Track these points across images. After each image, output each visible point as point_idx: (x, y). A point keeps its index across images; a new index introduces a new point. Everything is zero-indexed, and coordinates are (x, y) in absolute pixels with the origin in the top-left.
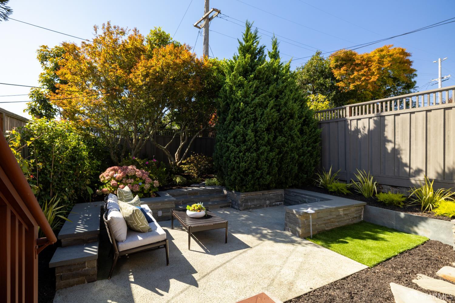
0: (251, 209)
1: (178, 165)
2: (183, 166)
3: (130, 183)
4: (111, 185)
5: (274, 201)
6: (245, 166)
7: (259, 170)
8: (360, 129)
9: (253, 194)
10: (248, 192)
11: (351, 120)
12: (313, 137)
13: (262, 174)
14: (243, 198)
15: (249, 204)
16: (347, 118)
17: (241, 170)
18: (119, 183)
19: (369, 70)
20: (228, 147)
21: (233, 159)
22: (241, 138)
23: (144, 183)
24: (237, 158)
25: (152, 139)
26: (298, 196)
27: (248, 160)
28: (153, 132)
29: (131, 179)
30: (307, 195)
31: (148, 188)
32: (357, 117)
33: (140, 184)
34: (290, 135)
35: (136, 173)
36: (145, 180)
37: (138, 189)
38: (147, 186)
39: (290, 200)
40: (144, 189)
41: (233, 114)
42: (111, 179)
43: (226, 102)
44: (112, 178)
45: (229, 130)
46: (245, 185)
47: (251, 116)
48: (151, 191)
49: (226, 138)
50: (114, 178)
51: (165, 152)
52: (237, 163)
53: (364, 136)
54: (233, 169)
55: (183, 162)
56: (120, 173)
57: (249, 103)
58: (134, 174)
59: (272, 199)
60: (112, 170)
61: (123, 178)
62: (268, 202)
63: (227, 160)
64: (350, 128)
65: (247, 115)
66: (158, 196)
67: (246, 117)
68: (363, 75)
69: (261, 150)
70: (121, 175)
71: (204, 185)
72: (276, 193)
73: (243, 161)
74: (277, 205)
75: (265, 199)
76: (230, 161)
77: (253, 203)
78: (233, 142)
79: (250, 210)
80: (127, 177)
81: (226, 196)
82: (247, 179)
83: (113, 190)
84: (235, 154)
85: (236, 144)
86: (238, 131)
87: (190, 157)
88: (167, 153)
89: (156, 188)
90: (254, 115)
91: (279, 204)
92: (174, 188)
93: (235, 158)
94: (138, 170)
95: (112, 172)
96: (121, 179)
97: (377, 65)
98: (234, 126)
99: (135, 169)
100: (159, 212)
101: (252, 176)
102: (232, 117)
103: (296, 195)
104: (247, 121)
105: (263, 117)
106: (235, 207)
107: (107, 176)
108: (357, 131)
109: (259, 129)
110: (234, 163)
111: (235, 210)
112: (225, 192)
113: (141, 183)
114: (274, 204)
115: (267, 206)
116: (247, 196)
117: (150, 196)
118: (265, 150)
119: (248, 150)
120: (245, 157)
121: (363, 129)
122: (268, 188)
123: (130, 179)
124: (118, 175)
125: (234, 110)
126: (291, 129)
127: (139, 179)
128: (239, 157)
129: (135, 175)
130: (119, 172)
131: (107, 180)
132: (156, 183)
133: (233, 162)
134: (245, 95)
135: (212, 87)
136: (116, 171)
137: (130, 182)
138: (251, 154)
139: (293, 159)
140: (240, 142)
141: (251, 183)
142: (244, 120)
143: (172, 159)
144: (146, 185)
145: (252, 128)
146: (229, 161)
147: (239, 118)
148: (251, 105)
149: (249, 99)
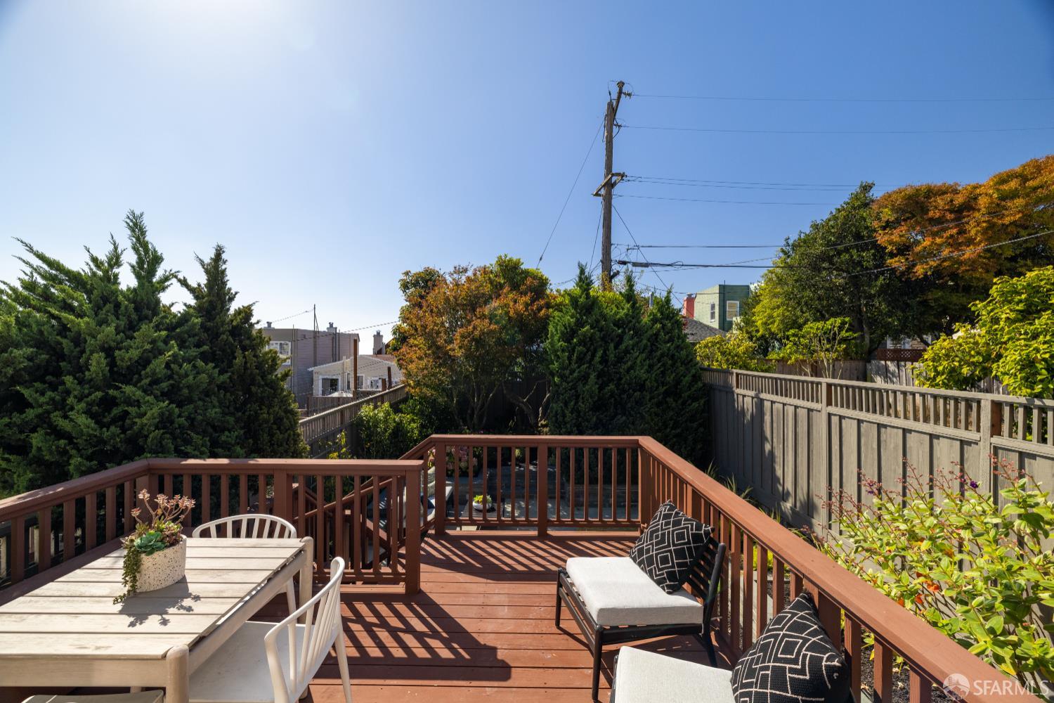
11: (738, 395)
16: (732, 389)
23: (460, 460)
31: (465, 466)
32: (743, 391)
53: (748, 422)
64: (737, 406)
108: (743, 412)
132: (475, 461)
144: (462, 463)
148: (569, 380)
149: (567, 372)
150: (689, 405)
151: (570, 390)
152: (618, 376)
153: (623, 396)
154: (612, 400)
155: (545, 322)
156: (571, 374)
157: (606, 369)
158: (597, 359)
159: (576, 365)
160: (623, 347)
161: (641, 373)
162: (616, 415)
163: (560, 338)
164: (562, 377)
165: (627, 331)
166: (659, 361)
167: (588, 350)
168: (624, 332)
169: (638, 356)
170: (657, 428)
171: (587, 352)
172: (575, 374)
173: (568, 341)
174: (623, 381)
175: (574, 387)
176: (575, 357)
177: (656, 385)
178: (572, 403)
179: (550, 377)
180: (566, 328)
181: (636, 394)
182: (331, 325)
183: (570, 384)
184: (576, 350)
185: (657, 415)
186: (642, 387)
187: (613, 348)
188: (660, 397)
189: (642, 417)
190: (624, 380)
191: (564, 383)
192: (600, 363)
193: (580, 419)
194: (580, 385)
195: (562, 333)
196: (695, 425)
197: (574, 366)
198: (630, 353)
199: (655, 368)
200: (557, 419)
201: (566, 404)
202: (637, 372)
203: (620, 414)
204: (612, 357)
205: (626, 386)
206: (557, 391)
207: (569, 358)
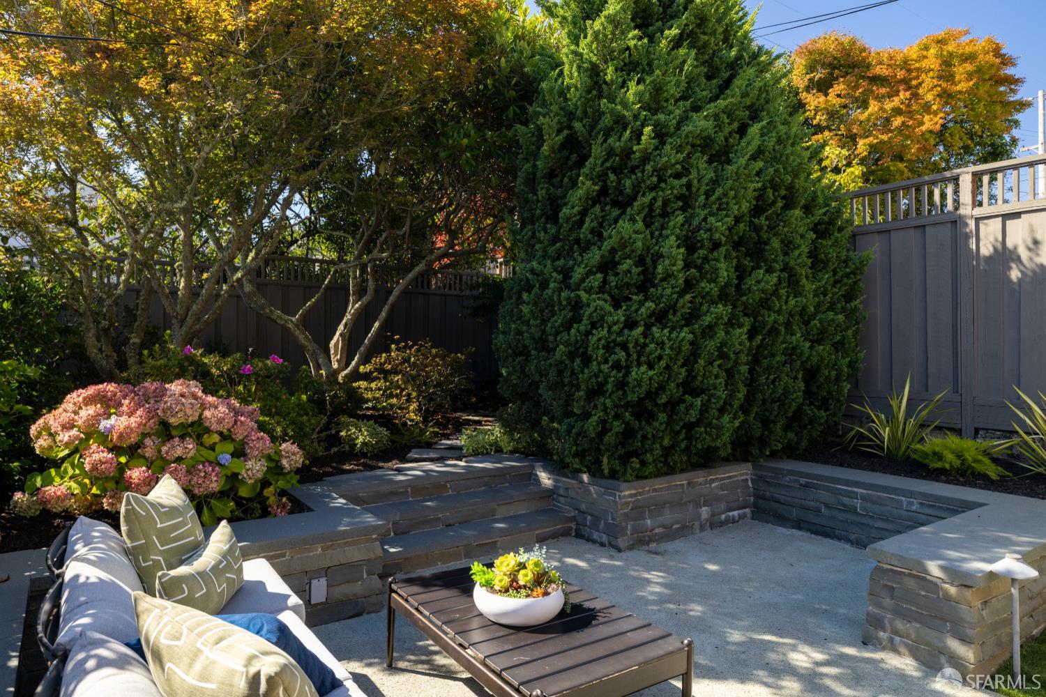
0: (656, 541)
1: (340, 379)
2: (363, 384)
3: (179, 460)
4: (87, 467)
5: (723, 506)
6: (650, 379)
7: (695, 393)
8: (1016, 248)
9: (660, 483)
10: (646, 478)
11: (978, 220)
12: (845, 280)
13: (705, 409)
14: (627, 504)
15: (649, 522)
16: (962, 211)
17: (632, 397)
18: (123, 460)
19: (915, 95)
20: (577, 306)
21: (601, 352)
22: (635, 270)
23: (239, 453)
24: (617, 350)
25: (248, 288)
26: (817, 487)
27: (660, 358)
28: (257, 254)
29: (182, 437)
30: (857, 484)
31: (260, 475)
32: (1001, 207)
33: (225, 458)
35: (207, 413)
36: (244, 443)
37: (215, 485)
38: (254, 469)
39: (779, 502)
40: (243, 482)
41: (603, 177)
42: (87, 439)
43: (566, 132)
44: (89, 436)
45: (578, 241)
46: (635, 453)
47: (676, 182)
48: (271, 489)
49: (566, 273)
50: (104, 438)
51: (297, 333)
52: (617, 366)
54: (596, 392)
55: (362, 369)
56: (130, 414)
57: (666, 134)
58: (196, 418)
59: (718, 499)
60: (89, 401)
61: (145, 435)
62: (705, 512)
63: (572, 356)
64: (973, 247)
65: (661, 179)
66: (298, 507)
67: (653, 188)
68: (897, 111)
69: (708, 319)
70: (134, 421)
71: (457, 452)
72: (730, 477)
73: (643, 359)
74: (734, 521)
75: (698, 505)
76: (587, 361)
77: (660, 520)
78: (600, 288)
79: (653, 546)
80: (165, 431)
81: (550, 494)
82: (649, 429)
83: (94, 490)
84: (609, 331)
85: (610, 294)
86: (624, 244)
87: (388, 350)
88: (303, 337)
89: (289, 472)
90: (684, 180)
91: (739, 516)
92: (347, 467)
93: (608, 348)
94: (210, 399)
95: (91, 411)
96: (133, 439)
97: (935, 81)
98: (601, 225)
99: (200, 394)
100: (314, 582)
101: (670, 417)
102: (597, 188)
103: (807, 486)
104: (659, 203)
105: (719, 191)
106: (596, 536)
107: (68, 426)
108: (1005, 255)
109: (703, 235)
110: (605, 368)
111: (596, 546)
112: (545, 479)
113: (228, 456)
114: (723, 517)
115: (702, 528)
116: (640, 494)
117: (265, 513)
118: (719, 318)
119: (660, 317)
120: (652, 346)
121: (1029, 249)
122: (707, 460)
123: (177, 439)
124: (120, 423)
125: (603, 163)
126: (788, 246)
127: (216, 438)
128: (624, 346)
129: (200, 421)
130: (125, 408)
131: (67, 445)
132: (292, 454)
133: (599, 364)
134: (655, 102)
135: (494, 86)
136: (109, 405)
137: (179, 452)
138: (672, 331)
139: (791, 355)
140: (628, 285)
141: (662, 446)
142: (647, 200)
143: (320, 361)
144: (250, 464)
145: (678, 231)
146: (578, 360)
147: (621, 193)
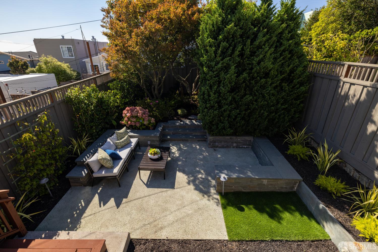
1: (193, 94)
5: (241, 144)
8: (350, 95)
9: (221, 137)
10: (216, 136)
11: (344, 82)
15: (217, 144)
16: (341, 78)
26: (259, 148)
31: (147, 123)
32: (352, 80)
33: (141, 121)
34: (262, 94)
35: (138, 115)
36: (144, 119)
46: (212, 131)
48: (150, 125)
53: (350, 105)
56: (129, 114)
59: (240, 142)
60: (126, 110)
62: (235, 145)
64: (340, 91)
66: (154, 128)
72: (244, 139)
74: (244, 147)
75: (232, 142)
77: (221, 144)
88: (185, 84)
89: (153, 123)
91: (247, 147)
92: (175, 118)
95: (126, 112)
96: (129, 117)
100: (148, 141)
108: (347, 96)
114: (241, 146)
115: (233, 147)
116: (215, 138)
121: (352, 97)
132: (153, 120)
137: (134, 120)
138: (214, 111)
143: (188, 89)
144: (145, 122)
148: (214, 69)
149: (213, 64)
150: (298, 88)
151: (215, 77)
152: (250, 66)
153: (252, 82)
154: (244, 85)
155: (197, 23)
156: (216, 65)
157: (242, 61)
158: (237, 53)
159: (221, 58)
160: (257, 43)
161: (268, 64)
162: (245, 95)
163: (208, 35)
164: (209, 67)
165: (261, 29)
166: (281, 55)
167: (230, 45)
168: (259, 31)
169: (268, 50)
170: (272, 104)
171: (229, 47)
172: (220, 65)
173: (215, 38)
174: (253, 71)
175: (218, 76)
176: (219, 52)
177: (276, 73)
178: (216, 87)
179: (200, 68)
180: (213, 27)
181: (262, 80)
182: (93, 37)
183: (215, 73)
184: (221, 45)
185: (273, 95)
186: (267, 75)
187: (249, 43)
188: (278, 83)
189: (264, 97)
190: (255, 69)
191: (210, 72)
192: (239, 56)
193: (220, 98)
194: (222, 74)
195: (211, 31)
196: (298, 102)
197: (219, 59)
198: (261, 48)
199: (278, 60)
200: (204, 97)
201: (211, 87)
202: (266, 64)
203: (248, 94)
204: (248, 52)
205: (255, 74)
206: (204, 77)
207: (215, 52)
